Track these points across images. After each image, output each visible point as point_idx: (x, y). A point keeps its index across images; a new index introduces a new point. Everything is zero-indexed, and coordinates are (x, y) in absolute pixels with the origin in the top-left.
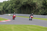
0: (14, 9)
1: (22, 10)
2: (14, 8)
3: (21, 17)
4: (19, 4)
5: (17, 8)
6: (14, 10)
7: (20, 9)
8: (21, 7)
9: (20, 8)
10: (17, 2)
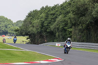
0: (70, 30)
1: (92, 33)
2: (71, 28)
3: (88, 51)
4: (84, 15)
5: (80, 27)
6: (71, 32)
7: (88, 28)
8: (91, 23)
9: (88, 25)
10: (78, 9)
